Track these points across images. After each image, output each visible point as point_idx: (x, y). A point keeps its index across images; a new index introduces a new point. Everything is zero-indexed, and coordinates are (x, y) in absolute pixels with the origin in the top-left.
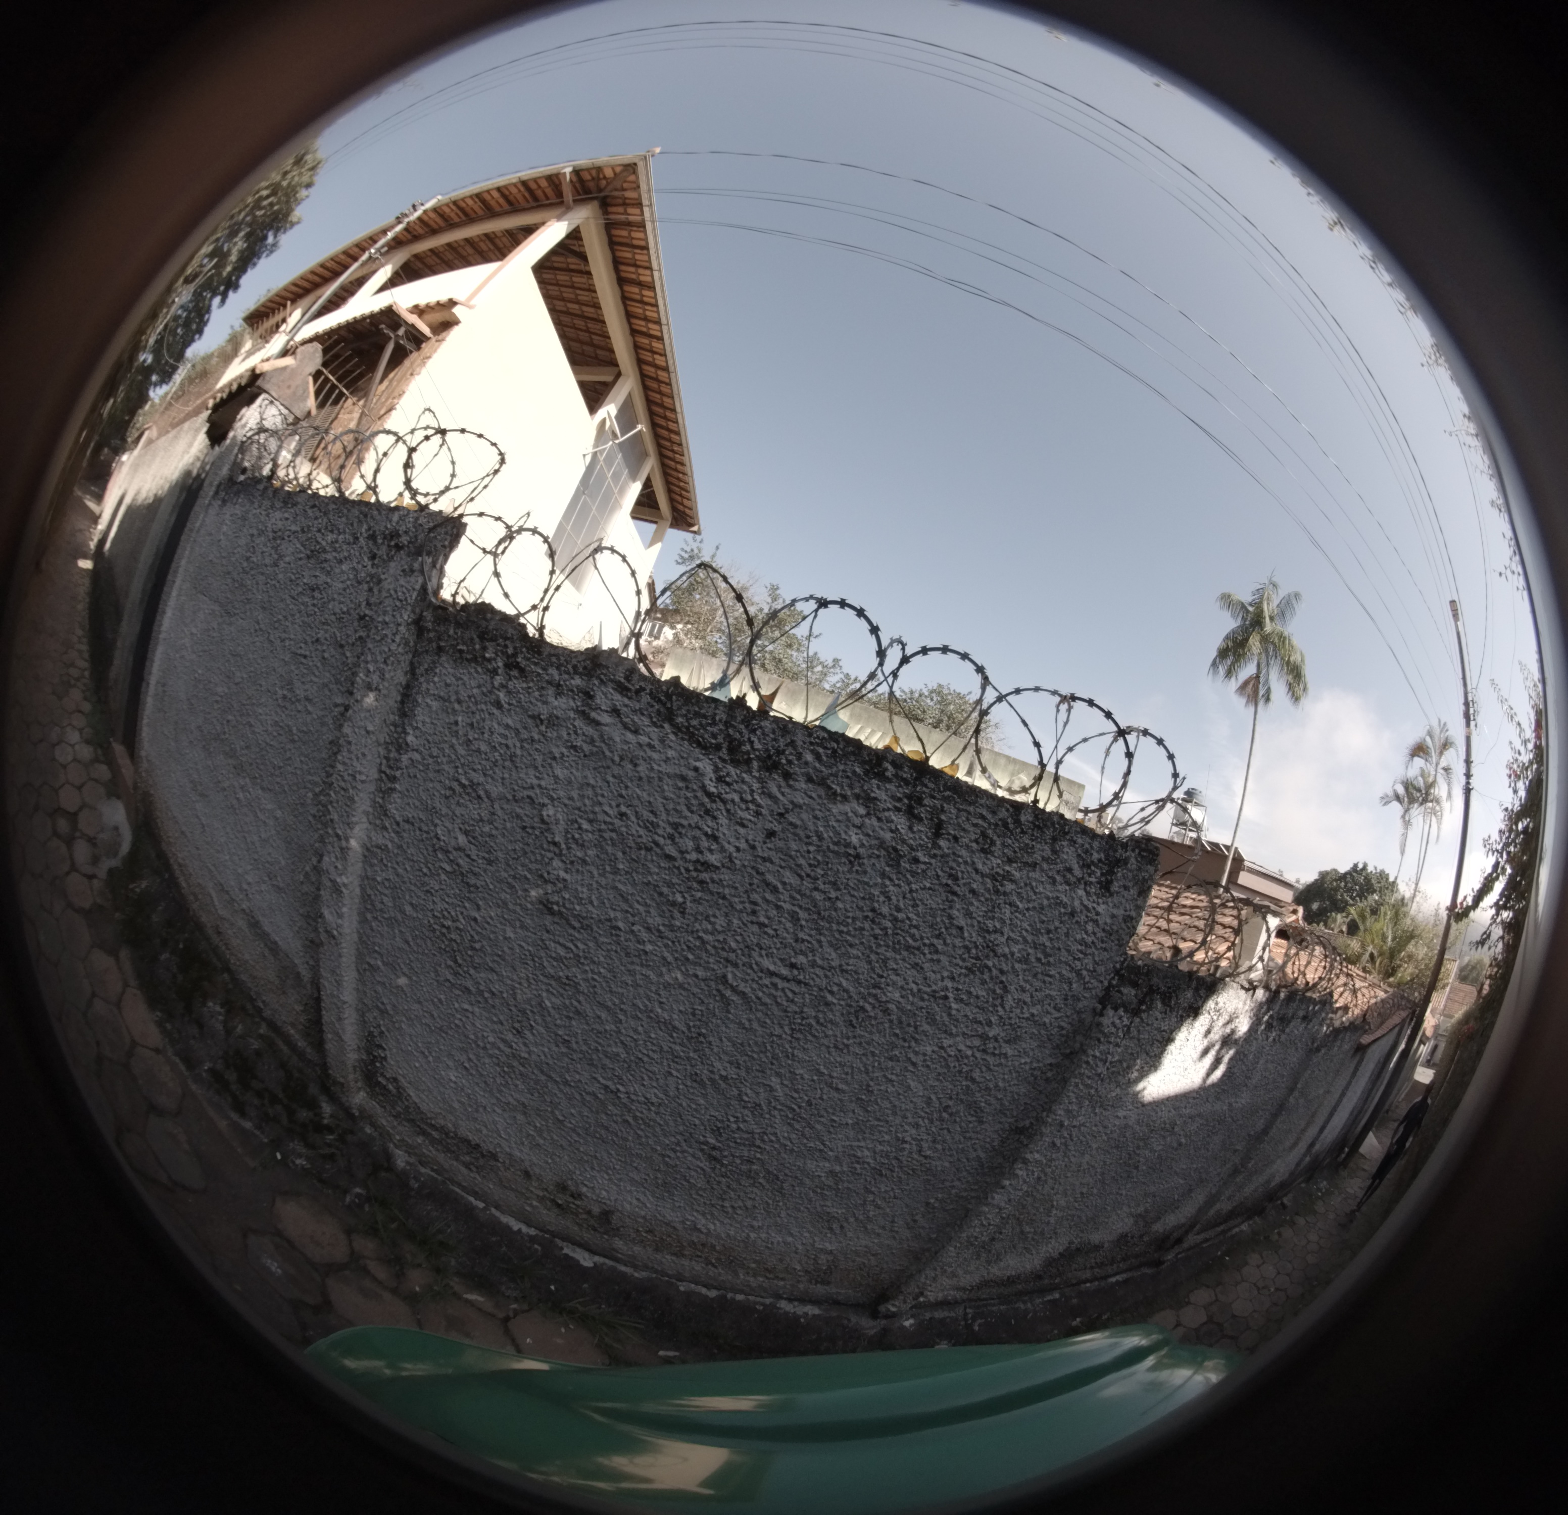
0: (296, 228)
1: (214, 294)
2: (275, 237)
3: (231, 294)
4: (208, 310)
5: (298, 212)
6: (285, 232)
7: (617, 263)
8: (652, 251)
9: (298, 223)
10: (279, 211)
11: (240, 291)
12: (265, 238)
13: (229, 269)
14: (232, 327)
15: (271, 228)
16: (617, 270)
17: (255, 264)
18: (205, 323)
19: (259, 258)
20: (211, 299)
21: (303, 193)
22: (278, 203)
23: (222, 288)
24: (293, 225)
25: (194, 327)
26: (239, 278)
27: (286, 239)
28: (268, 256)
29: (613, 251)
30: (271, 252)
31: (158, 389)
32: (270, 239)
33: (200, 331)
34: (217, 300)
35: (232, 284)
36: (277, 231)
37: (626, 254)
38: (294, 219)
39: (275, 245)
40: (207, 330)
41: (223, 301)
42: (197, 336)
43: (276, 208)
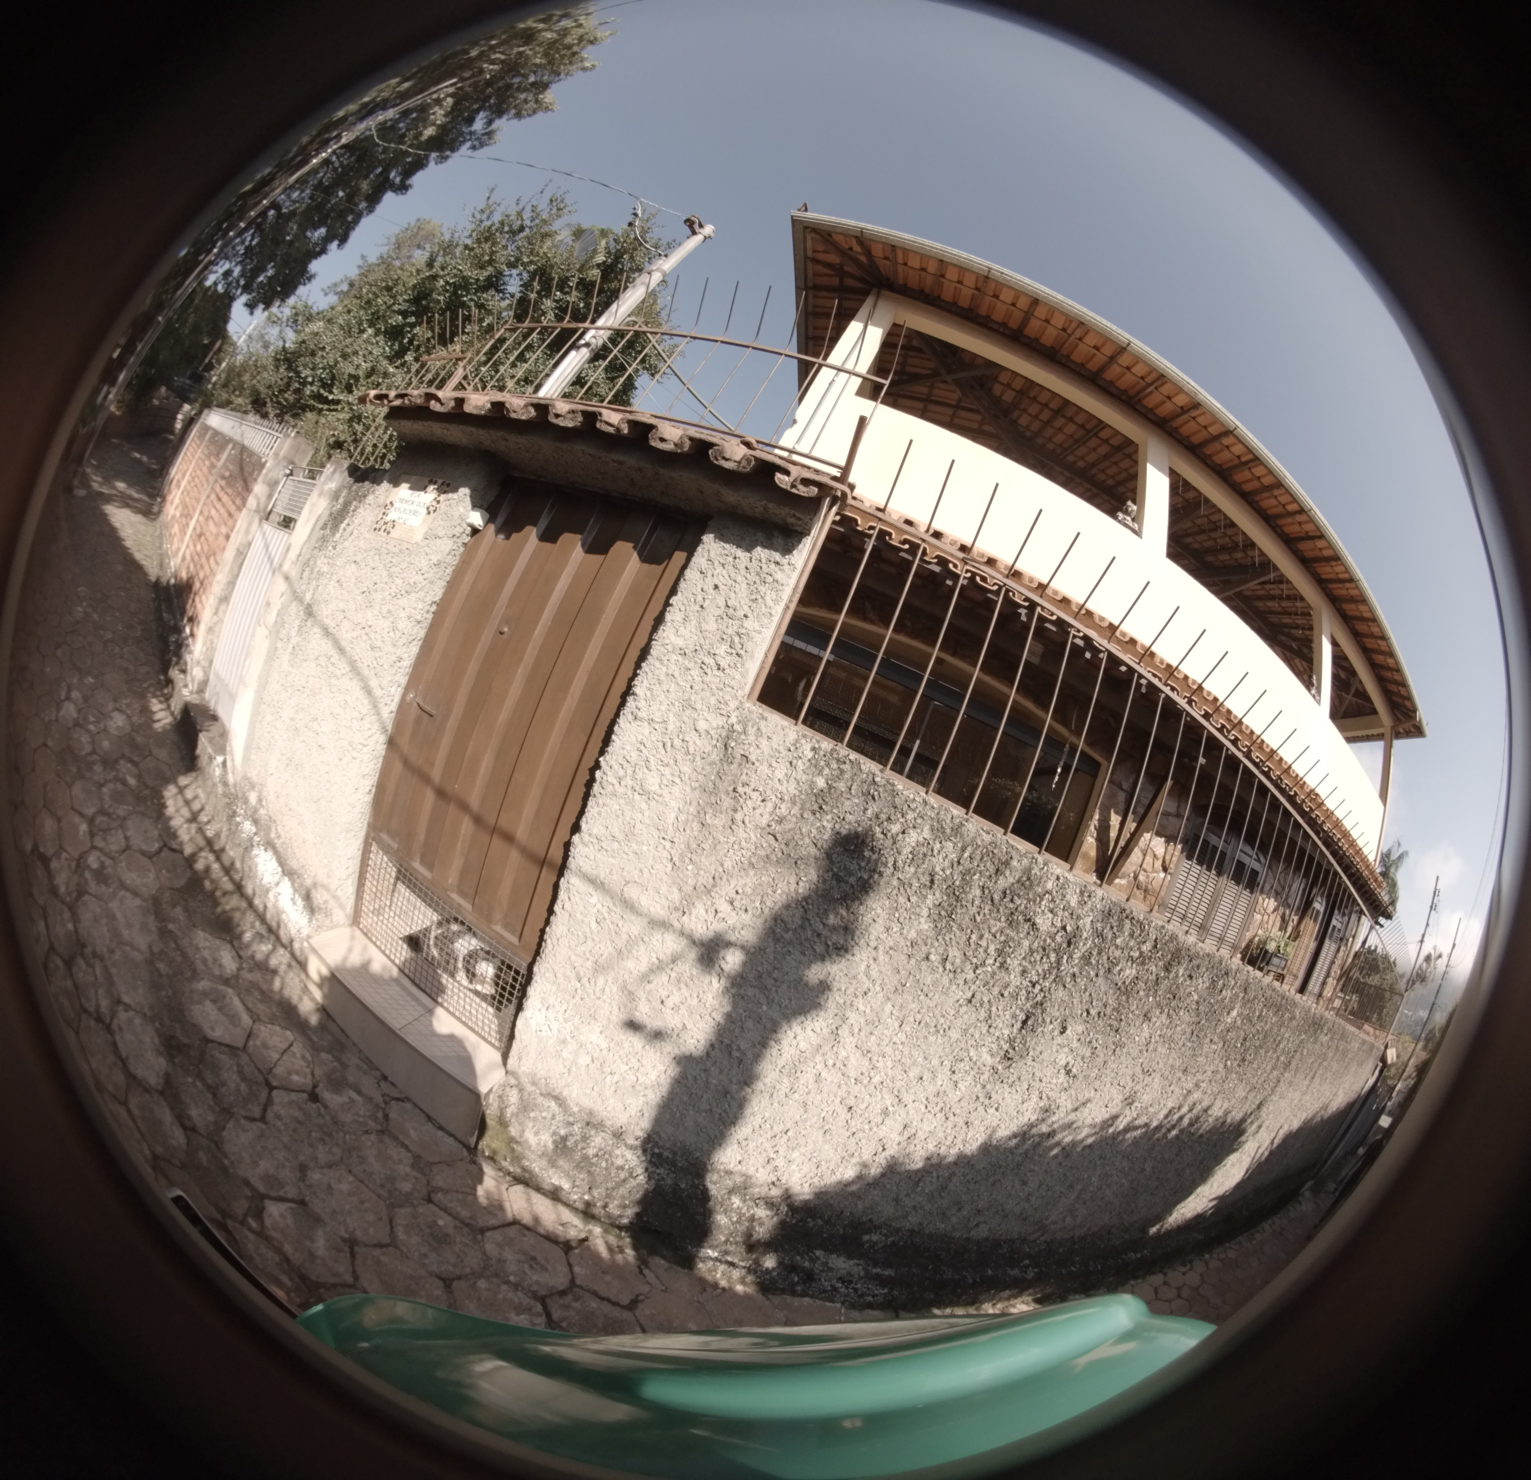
0: (540, 115)
2: (493, 121)
3: (389, 197)
6: (519, 115)
9: (547, 109)
12: (470, 121)
17: (444, 158)
19: (453, 150)
28: (474, 148)
30: (482, 145)
32: (478, 125)
36: (499, 112)
38: (547, 100)
39: (490, 134)
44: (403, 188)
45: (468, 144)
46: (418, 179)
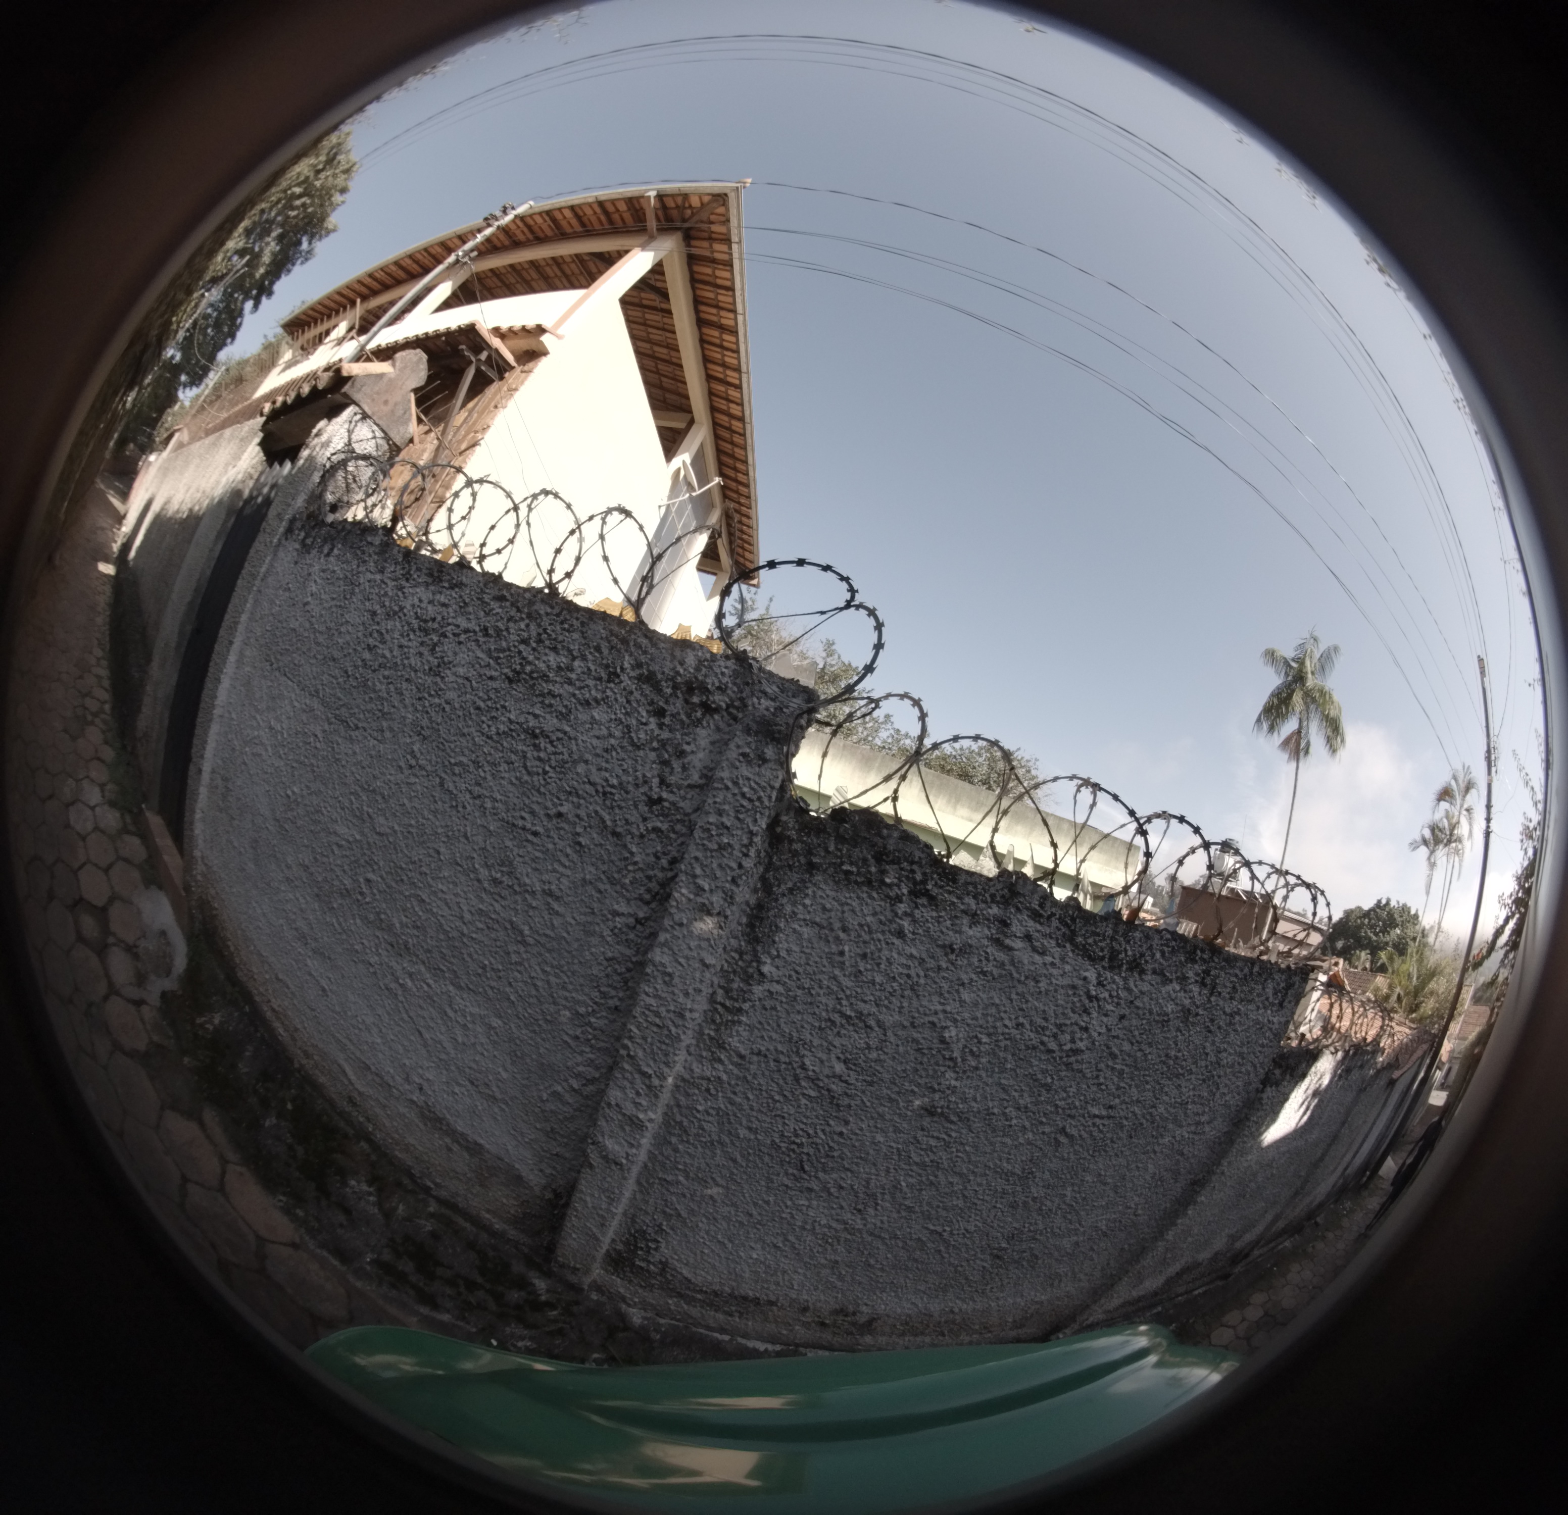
0: (332, 236)
1: (247, 297)
2: (310, 243)
3: (264, 299)
4: (241, 314)
5: (333, 219)
6: (320, 239)
7: (697, 302)
8: (738, 293)
9: (334, 230)
10: (313, 214)
11: (274, 297)
12: (299, 243)
13: (262, 270)
14: (265, 336)
15: (305, 233)
16: (697, 311)
17: (289, 271)
18: (238, 327)
19: (293, 265)
20: (243, 302)
21: (337, 198)
22: (312, 205)
23: (254, 292)
24: (329, 232)
25: (226, 329)
26: (272, 283)
27: (322, 247)
28: (302, 263)
29: (694, 289)
30: (307, 259)
31: (188, 390)
32: (305, 245)
33: (232, 336)
34: (249, 305)
35: (263, 289)
36: (312, 237)
37: (708, 293)
38: (330, 227)
39: (310, 252)
40: (240, 335)
41: (256, 306)
42: (229, 340)
43: (310, 210)
44: (270, 293)
45: (299, 262)
46: (278, 287)
